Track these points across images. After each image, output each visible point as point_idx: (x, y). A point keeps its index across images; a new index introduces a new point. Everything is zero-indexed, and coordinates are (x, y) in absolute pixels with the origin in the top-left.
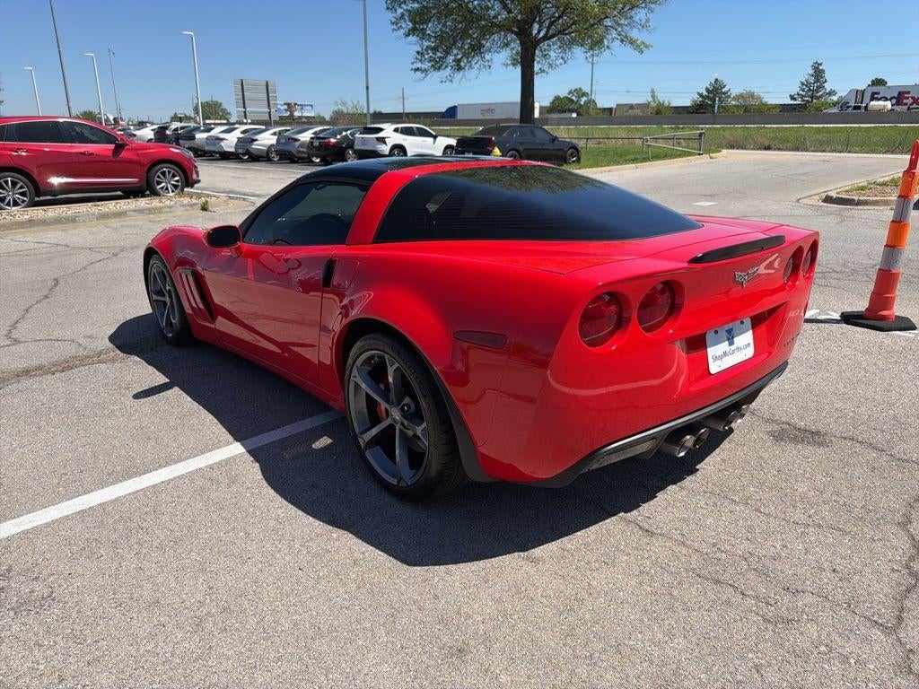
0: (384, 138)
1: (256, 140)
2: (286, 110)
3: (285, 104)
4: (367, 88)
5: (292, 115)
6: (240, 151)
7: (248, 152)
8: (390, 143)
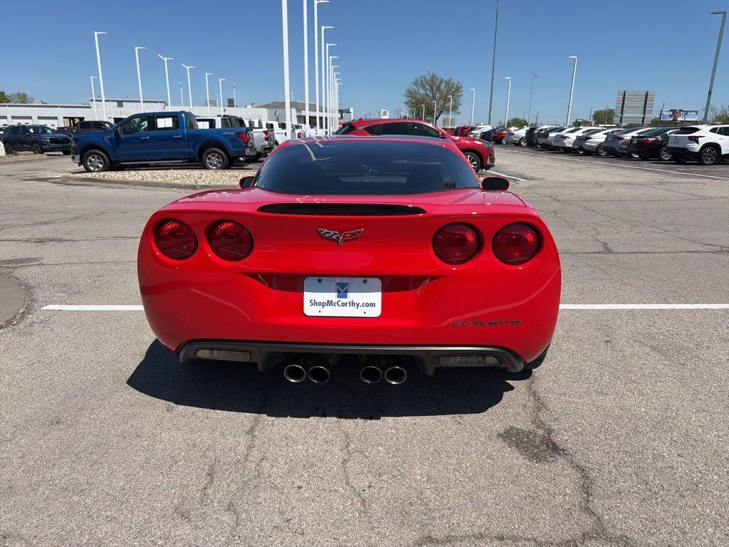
0: (698, 137)
1: (591, 138)
2: (671, 116)
3: (671, 110)
4: (710, 93)
5: (675, 120)
6: (576, 147)
7: (581, 148)
8: (702, 142)
